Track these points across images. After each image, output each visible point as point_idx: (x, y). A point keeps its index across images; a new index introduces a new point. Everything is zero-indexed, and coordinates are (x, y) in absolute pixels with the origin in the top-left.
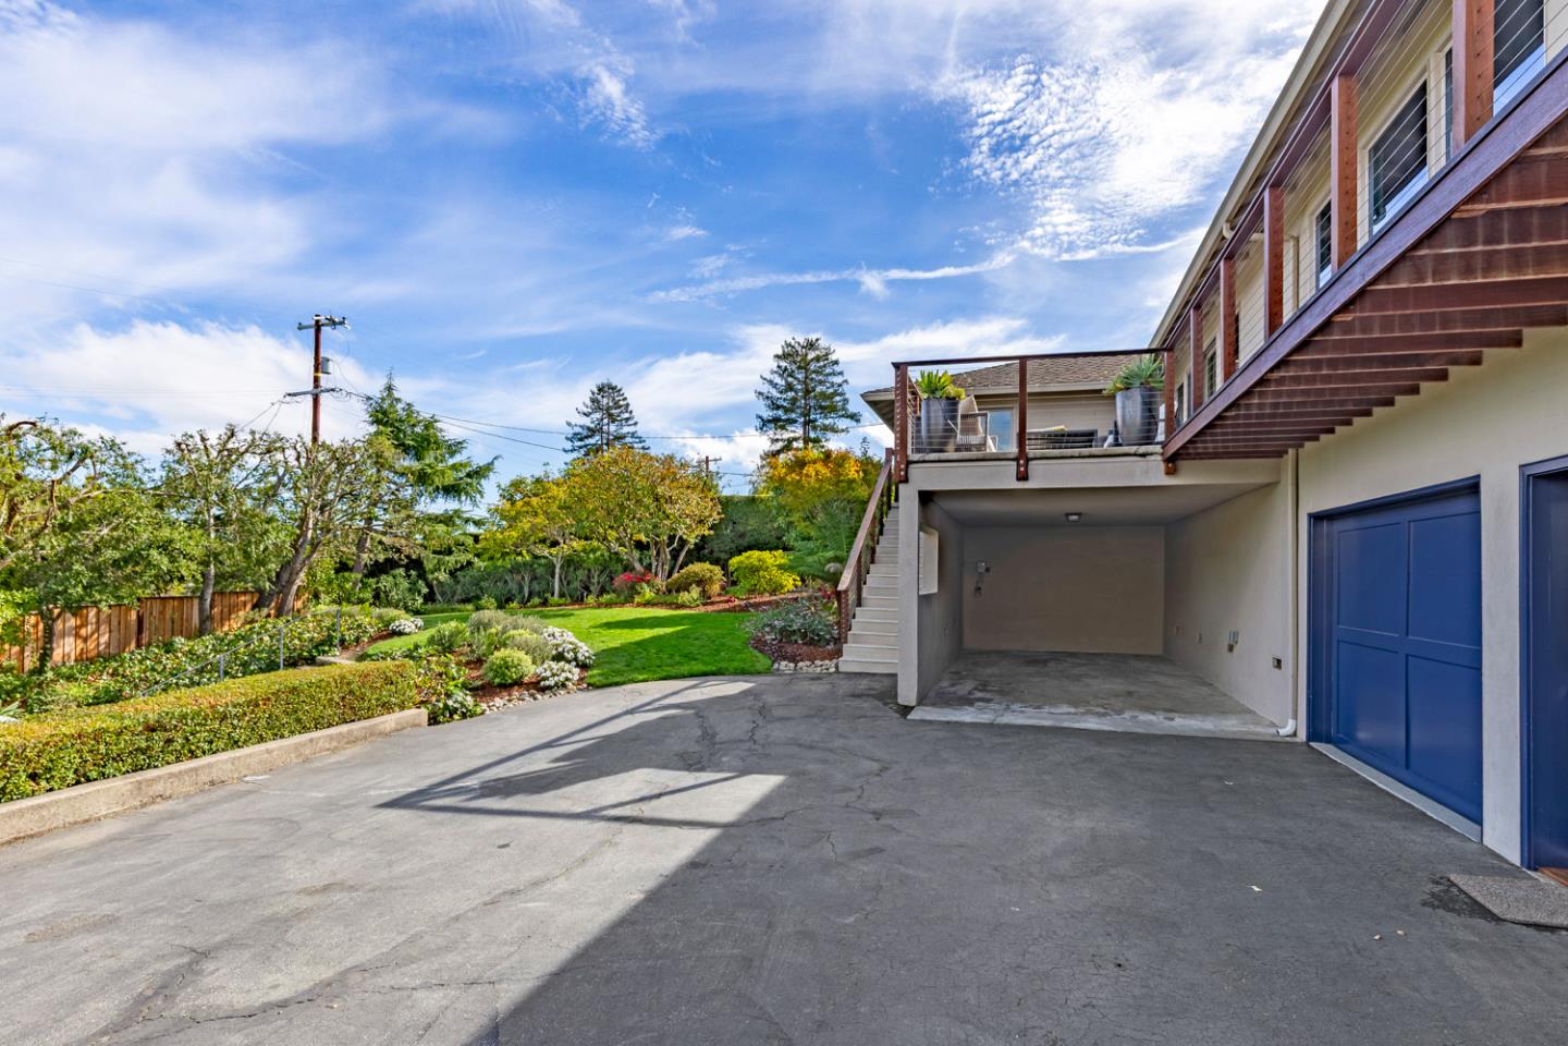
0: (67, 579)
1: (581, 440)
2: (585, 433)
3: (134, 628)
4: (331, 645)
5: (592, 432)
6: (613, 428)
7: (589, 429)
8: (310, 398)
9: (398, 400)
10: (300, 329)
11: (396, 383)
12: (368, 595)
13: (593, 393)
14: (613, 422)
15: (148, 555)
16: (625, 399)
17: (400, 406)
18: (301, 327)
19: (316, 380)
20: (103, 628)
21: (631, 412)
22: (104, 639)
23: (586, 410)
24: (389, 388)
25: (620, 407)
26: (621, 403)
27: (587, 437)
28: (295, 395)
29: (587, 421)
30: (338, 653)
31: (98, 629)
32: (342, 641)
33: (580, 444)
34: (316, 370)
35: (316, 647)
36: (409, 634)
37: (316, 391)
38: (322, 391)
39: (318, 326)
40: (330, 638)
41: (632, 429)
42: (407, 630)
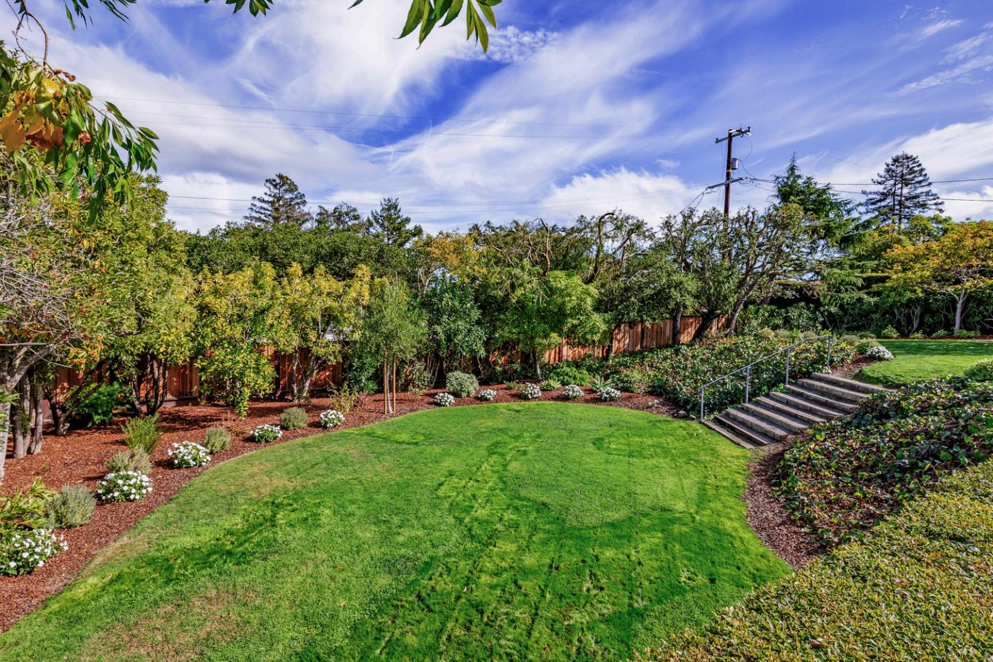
0: (628, 306)
1: (873, 204)
2: (878, 197)
3: (640, 336)
4: (824, 364)
5: (884, 196)
6: (906, 191)
7: (882, 194)
8: (723, 188)
9: (799, 177)
10: (717, 142)
11: (798, 162)
12: (779, 322)
13: (888, 165)
14: (907, 185)
15: (670, 292)
16: (920, 165)
17: (800, 181)
18: (718, 141)
19: (728, 175)
20: (627, 335)
21: (926, 175)
22: (627, 342)
23: (880, 180)
24: (792, 169)
25: (914, 172)
26: (916, 169)
27: (880, 201)
28: (713, 187)
29: (880, 188)
30: (830, 371)
31: (624, 336)
32: (832, 361)
33: (873, 207)
34: (728, 168)
35: (811, 365)
36: (888, 360)
37: (728, 182)
38: (733, 181)
39: (730, 137)
40: (822, 358)
41: (925, 189)
42: (886, 356)
